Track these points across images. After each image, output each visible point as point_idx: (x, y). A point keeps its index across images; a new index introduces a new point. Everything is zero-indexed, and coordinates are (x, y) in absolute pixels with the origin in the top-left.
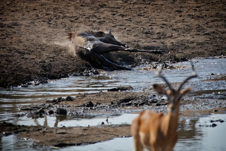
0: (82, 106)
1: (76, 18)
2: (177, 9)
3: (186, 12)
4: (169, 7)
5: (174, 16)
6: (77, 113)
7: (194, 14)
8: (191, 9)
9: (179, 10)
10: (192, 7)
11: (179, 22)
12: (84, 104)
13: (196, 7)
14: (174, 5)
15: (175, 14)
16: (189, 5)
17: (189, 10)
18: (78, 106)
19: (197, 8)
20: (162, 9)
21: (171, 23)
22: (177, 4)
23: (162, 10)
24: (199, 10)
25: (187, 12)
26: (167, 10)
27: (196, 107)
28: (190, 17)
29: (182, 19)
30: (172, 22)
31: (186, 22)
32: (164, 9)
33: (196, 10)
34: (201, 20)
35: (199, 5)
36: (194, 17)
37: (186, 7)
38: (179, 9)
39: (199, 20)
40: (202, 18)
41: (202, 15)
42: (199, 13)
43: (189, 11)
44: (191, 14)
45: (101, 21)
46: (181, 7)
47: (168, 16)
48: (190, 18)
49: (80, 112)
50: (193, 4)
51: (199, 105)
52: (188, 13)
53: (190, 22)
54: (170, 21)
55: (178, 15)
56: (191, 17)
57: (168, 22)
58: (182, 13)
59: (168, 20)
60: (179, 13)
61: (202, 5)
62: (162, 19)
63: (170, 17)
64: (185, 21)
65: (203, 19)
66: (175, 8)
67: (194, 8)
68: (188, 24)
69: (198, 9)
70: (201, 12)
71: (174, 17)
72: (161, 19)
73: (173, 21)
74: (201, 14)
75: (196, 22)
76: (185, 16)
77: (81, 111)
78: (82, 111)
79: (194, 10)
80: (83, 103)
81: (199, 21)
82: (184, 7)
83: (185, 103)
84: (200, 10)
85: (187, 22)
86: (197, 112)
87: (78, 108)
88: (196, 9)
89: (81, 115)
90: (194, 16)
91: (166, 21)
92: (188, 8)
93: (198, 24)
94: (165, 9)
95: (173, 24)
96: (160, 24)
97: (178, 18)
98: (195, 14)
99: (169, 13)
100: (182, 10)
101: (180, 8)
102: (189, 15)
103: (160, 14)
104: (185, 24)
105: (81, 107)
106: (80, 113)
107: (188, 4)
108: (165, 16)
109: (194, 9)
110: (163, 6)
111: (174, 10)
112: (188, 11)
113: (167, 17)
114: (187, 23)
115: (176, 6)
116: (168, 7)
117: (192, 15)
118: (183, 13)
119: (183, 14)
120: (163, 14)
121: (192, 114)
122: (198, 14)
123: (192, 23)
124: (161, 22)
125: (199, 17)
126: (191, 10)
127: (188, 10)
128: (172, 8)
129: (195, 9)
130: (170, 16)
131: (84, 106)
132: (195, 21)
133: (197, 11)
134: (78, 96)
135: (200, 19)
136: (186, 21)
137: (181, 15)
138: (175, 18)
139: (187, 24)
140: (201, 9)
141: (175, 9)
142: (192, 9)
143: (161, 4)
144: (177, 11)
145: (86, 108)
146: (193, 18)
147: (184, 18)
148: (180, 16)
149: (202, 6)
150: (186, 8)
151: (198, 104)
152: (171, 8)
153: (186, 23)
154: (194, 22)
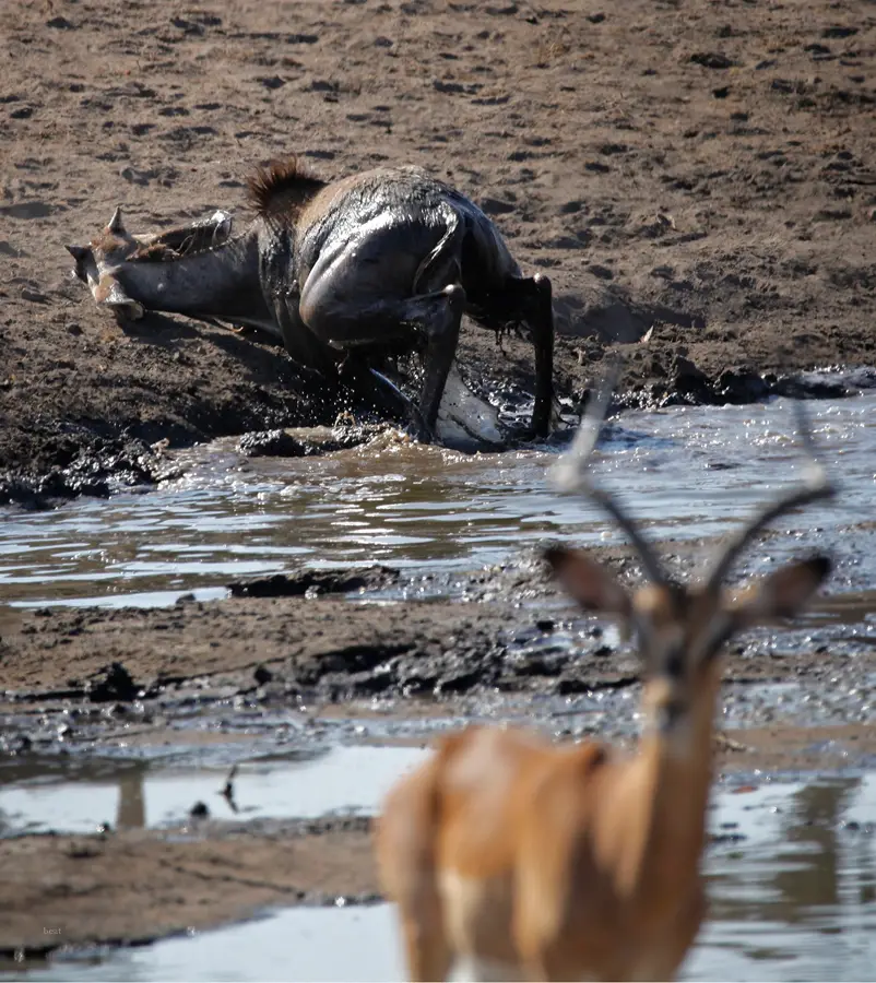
0: (61, 696)
1: (19, 108)
2: (695, 49)
3: (759, 67)
4: (641, 29)
5: (675, 93)
6: (27, 742)
7: (811, 80)
8: (788, 45)
9: (709, 56)
10: (797, 33)
11: (709, 129)
12: (72, 684)
13: (827, 34)
14: (678, 21)
15: (685, 78)
16: (777, 15)
17: (781, 51)
18: (32, 698)
19: (834, 37)
20: (597, 49)
21: (657, 139)
22: (700, 14)
23: (596, 54)
24: (844, 55)
25: (765, 65)
26: (631, 52)
27: (826, 703)
28: (784, 101)
29: (734, 111)
30: (665, 135)
31: (761, 132)
32: (608, 43)
33: (825, 50)
34: (856, 120)
35: (843, 19)
36: (812, 97)
37: (756, 33)
38: (709, 46)
39: (844, 120)
40: (867, 106)
41: (863, 85)
42: (847, 70)
43: (781, 58)
44: (792, 76)
45: (187, 130)
46: (726, 32)
47: (636, 92)
48: (787, 108)
49: (48, 735)
50: (803, 14)
51: (843, 688)
52: (770, 74)
53: (785, 130)
54: (652, 124)
55: (706, 83)
56: (791, 96)
57: (638, 129)
58: (732, 70)
59: (639, 120)
60: (711, 72)
61: (864, 18)
62: (599, 115)
63: (651, 100)
64: (752, 123)
65: (870, 111)
66: (684, 42)
67: (810, 40)
68: (769, 143)
69: (837, 45)
70: (859, 64)
71: (678, 100)
72: (592, 114)
73: (671, 127)
74: (859, 80)
75: (828, 135)
76: (749, 92)
77: (53, 729)
78: (63, 728)
79: (811, 54)
80: (70, 676)
81: (844, 127)
82: (745, 33)
83: (750, 675)
84: (852, 55)
85: (768, 133)
86: (833, 733)
87: (31, 708)
88: (824, 42)
89: (51, 757)
90: (812, 90)
91: (623, 125)
92: (770, 38)
93: (836, 147)
94: (616, 47)
95: (670, 148)
96: (584, 146)
97: (704, 106)
98: (817, 80)
99: (649, 73)
100: (729, 48)
101: (722, 36)
102: (780, 86)
103: (581, 77)
104: (750, 148)
105: (50, 704)
106: (46, 742)
107: (771, 10)
108: (615, 95)
109: (807, 49)
110: (603, 27)
111: (678, 52)
112: (775, 56)
113: (632, 101)
114: (764, 137)
115: (692, 24)
116: (638, 35)
117: (801, 88)
118: (741, 70)
119: (736, 77)
120: (600, 80)
121: (798, 749)
122: (835, 76)
123: (797, 138)
124: (591, 132)
125: (844, 97)
126: (792, 50)
127: (772, 51)
128: (662, 39)
129: (818, 48)
130: (650, 94)
131: (76, 695)
132: (818, 128)
133: (829, 59)
134: (33, 630)
135: (854, 109)
136: (762, 125)
137: (722, 84)
138: (683, 108)
139: (761, 147)
140: (855, 48)
141: (682, 45)
142: (796, 44)
143: (593, 13)
144: (695, 58)
145: (85, 707)
146: (806, 104)
147: (743, 107)
148: (721, 93)
149: (863, 23)
150: (756, 40)
151: (836, 684)
152: (659, 36)
153: (755, 141)
154: (814, 133)
